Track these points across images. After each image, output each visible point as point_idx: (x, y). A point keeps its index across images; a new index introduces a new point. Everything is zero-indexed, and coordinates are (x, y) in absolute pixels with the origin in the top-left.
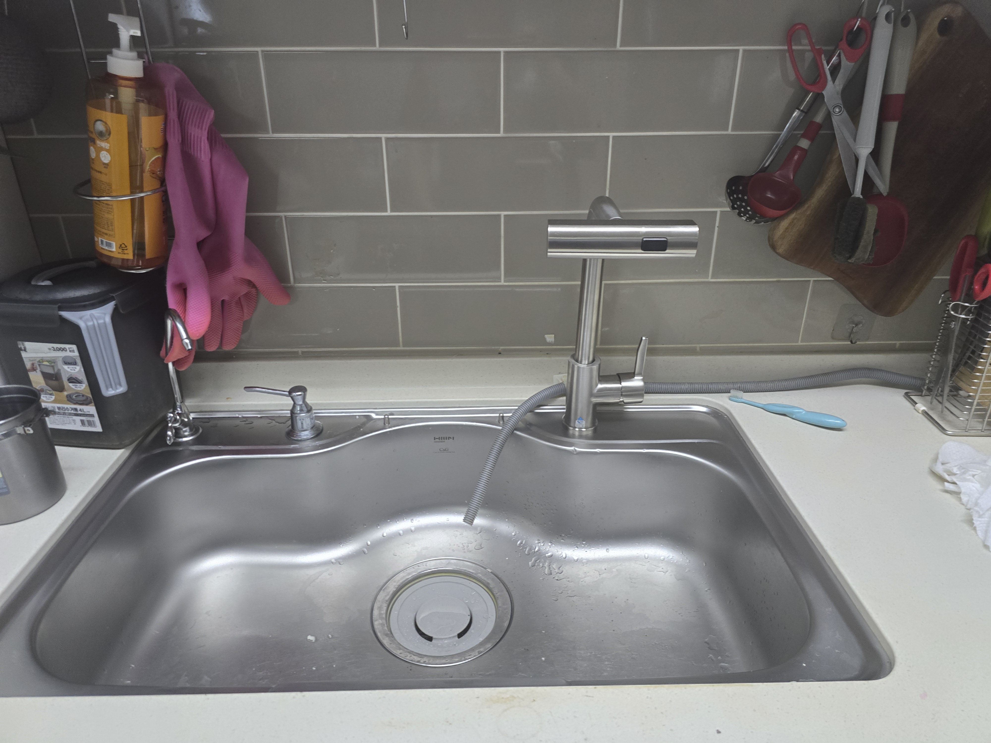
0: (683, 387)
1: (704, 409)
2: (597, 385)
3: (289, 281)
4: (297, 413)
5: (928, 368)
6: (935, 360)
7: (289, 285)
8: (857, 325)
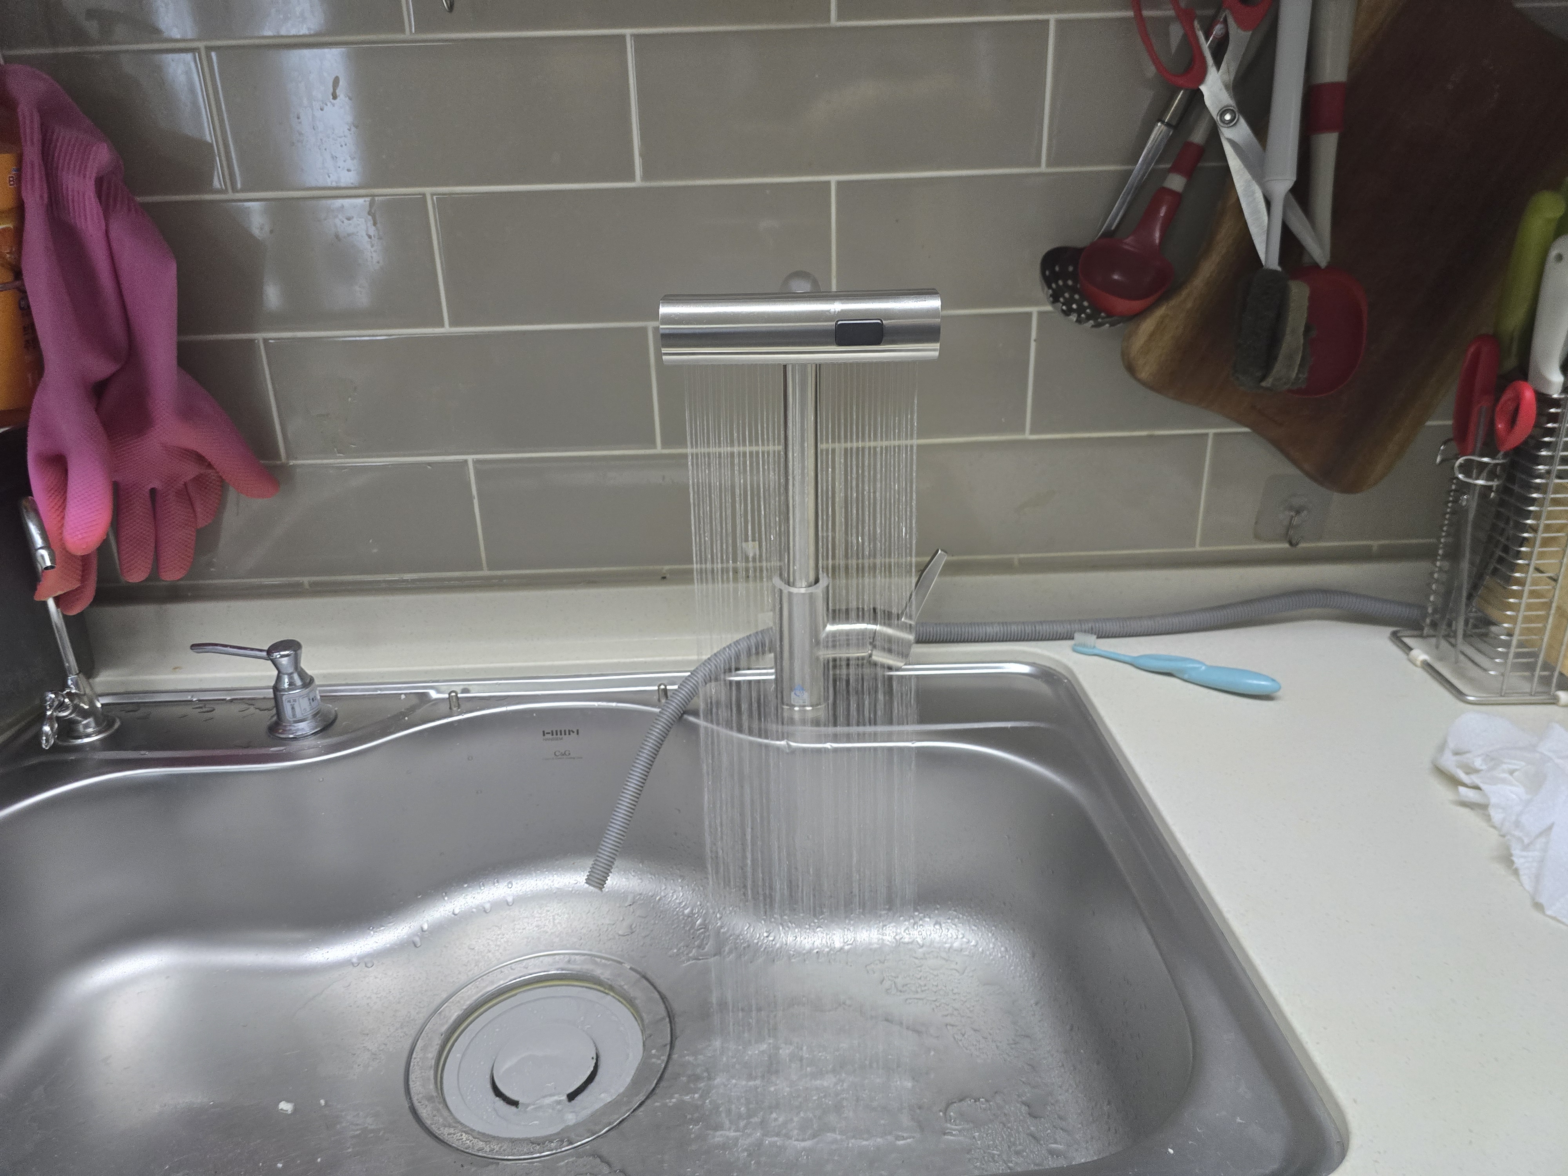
0: (989, 630)
1: (1025, 669)
2: (825, 626)
3: (277, 456)
4: (284, 690)
5: (1429, 585)
6: (1441, 570)
7: (278, 462)
8: (1298, 512)
